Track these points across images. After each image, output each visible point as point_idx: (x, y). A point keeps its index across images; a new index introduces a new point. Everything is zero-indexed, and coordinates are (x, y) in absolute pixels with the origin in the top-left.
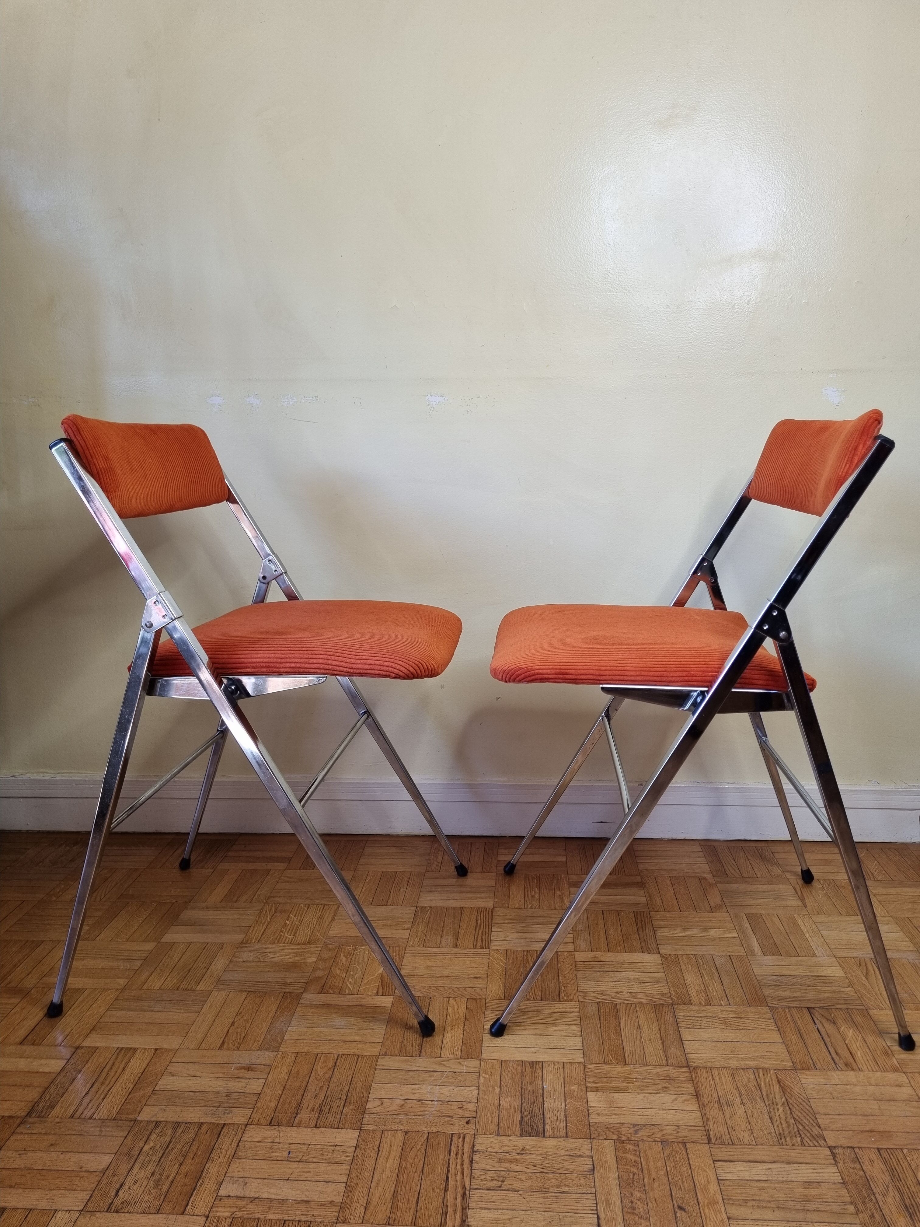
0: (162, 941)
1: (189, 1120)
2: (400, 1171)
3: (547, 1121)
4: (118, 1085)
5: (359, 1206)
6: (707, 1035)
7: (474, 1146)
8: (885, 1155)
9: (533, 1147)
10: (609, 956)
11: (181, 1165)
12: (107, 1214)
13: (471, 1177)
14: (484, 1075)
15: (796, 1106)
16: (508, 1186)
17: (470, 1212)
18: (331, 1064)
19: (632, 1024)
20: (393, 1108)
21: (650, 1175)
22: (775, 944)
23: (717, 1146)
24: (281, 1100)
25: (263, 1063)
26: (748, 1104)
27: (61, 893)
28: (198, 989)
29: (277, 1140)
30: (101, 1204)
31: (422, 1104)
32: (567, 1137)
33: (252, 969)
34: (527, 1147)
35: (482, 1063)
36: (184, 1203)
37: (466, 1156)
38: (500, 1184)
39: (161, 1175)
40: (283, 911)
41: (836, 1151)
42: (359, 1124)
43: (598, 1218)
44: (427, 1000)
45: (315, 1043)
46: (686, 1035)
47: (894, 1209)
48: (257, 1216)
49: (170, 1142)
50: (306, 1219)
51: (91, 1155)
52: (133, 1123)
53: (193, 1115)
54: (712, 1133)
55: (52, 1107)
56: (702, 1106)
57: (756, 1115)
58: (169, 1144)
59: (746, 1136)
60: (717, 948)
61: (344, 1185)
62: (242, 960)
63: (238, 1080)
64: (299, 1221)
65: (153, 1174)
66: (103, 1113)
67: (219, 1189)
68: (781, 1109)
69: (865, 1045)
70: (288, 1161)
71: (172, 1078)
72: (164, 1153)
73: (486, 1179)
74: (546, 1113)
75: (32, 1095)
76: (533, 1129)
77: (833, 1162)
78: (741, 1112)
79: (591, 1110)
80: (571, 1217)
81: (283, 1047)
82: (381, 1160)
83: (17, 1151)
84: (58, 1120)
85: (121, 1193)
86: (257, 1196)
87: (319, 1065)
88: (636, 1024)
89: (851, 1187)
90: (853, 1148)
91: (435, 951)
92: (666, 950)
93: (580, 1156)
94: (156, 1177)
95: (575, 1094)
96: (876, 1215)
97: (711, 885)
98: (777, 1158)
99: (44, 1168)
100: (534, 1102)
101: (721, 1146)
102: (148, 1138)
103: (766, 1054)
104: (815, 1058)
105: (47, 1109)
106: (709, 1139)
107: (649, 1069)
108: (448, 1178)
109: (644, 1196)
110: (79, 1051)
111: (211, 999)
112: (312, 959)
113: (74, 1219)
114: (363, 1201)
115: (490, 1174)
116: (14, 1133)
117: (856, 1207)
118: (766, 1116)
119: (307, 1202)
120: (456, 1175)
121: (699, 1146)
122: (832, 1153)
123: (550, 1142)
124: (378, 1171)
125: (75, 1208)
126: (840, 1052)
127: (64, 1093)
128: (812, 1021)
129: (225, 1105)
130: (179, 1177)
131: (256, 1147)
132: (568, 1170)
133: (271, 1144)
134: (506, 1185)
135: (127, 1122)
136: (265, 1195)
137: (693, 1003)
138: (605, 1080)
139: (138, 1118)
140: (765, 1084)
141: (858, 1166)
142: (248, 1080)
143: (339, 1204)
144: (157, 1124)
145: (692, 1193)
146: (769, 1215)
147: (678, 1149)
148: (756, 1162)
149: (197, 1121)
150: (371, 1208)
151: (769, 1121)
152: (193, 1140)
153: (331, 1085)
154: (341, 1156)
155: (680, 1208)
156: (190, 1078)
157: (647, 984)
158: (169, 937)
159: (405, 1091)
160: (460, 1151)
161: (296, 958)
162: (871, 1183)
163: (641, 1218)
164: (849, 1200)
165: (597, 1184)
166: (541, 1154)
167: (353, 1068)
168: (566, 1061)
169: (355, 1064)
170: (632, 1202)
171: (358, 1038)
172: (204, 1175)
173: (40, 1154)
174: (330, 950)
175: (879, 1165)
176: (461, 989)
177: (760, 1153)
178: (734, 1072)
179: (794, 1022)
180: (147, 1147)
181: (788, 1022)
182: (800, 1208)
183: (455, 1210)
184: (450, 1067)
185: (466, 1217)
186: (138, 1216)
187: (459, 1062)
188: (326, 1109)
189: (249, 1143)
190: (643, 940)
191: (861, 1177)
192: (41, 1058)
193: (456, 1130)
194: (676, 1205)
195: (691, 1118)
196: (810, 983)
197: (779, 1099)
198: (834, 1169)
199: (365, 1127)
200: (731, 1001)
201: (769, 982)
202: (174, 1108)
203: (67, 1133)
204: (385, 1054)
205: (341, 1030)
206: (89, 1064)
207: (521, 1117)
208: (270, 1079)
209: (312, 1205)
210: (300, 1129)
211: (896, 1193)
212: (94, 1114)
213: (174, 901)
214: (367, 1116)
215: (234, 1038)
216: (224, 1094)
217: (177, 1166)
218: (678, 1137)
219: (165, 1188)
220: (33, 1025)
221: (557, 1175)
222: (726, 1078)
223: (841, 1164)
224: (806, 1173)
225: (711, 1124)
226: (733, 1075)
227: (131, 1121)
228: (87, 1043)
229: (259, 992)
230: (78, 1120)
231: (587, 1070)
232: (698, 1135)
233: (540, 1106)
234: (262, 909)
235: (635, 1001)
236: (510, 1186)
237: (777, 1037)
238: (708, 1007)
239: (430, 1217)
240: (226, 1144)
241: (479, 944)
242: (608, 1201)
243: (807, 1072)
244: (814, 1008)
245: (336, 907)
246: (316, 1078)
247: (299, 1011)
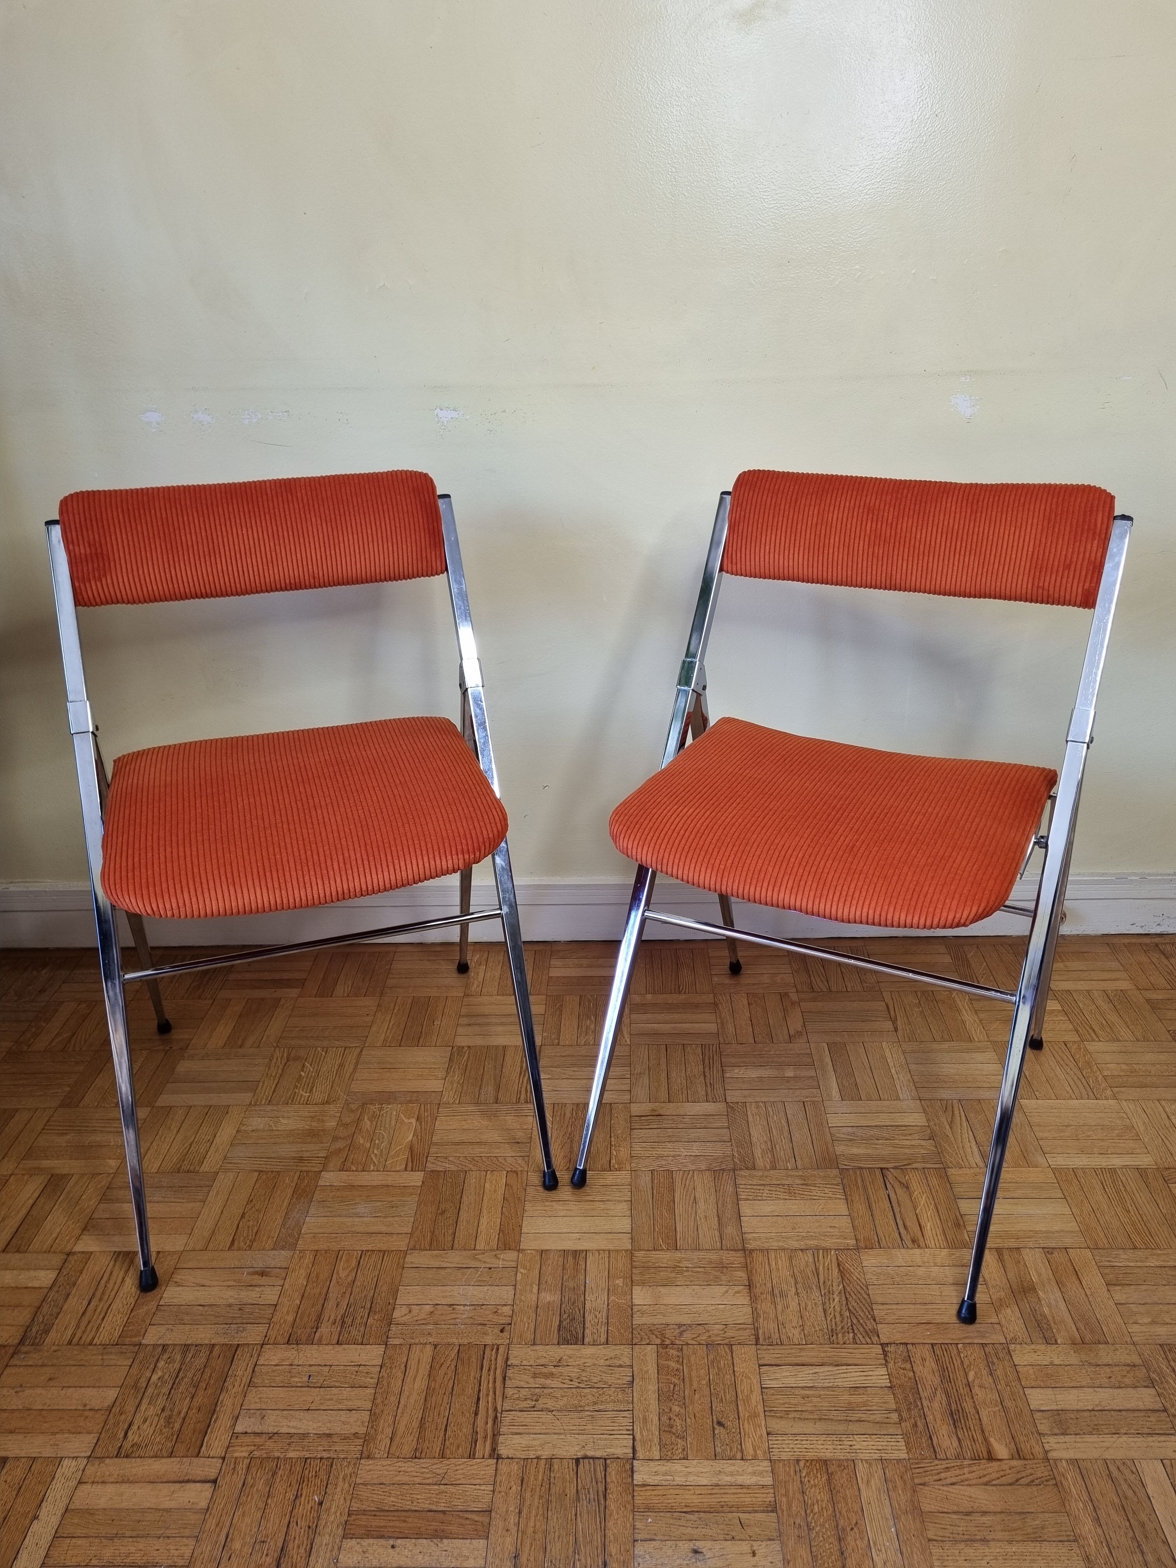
0: (157, 1104)
1: (199, 1342)
2: (429, 1392)
3: (588, 1324)
4: (118, 1301)
5: (383, 1437)
6: (767, 1207)
7: (507, 1359)
8: (938, 1352)
9: (571, 1358)
10: (669, 1109)
11: (192, 1397)
12: (116, 1460)
13: (504, 1397)
14: (522, 1270)
15: (852, 1294)
16: (542, 1406)
17: (501, 1439)
18: (354, 1263)
19: (688, 1198)
20: (422, 1316)
21: (691, 1385)
22: (856, 1085)
23: (765, 1347)
24: (300, 1312)
25: (279, 1265)
26: (803, 1294)
27: (32, 1040)
28: (201, 1170)
29: (296, 1362)
30: (110, 1449)
31: (454, 1309)
32: (607, 1344)
33: (263, 1141)
34: (564, 1358)
35: (521, 1255)
36: (199, 1442)
37: (498, 1372)
38: (534, 1403)
39: (171, 1410)
40: (297, 1059)
41: (888, 1349)
42: (384, 1338)
43: (634, 1439)
44: (462, 1175)
45: (336, 1237)
46: (746, 1209)
47: (938, 1416)
48: (277, 1454)
49: (180, 1370)
50: (328, 1456)
51: (95, 1390)
52: (137, 1347)
53: (204, 1335)
54: (761, 1331)
55: (47, 1332)
56: (753, 1299)
57: (809, 1308)
58: (179, 1372)
59: (796, 1334)
60: (791, 1091)
61: (369, 1413)
62: (250, 1128)
63: (251, 1288)
64: (321, 1458)
65: (163, 1410)
66: (103, 1337)
67: (234, 1425)
68: (837, 1300)
69: (936, 1214)
70: (308, 1386)
71: (178, 1289)
72: (174, 1383)
73: (518, 1399)
74: (586, 1315)
75: (23, 1316)
76: (572, 1335)
77: (884, 1362)
78: (793, 1304)
79: (635, 1309)
80: (605, 1439)
81: (301, 1245)
82: (408, 1380)
83: (13, 1388)
84: (55, 1348)
85: (130, 1433)
86: (275, 1431)
87: (341, 1265)
88: (692, 1198)
89: (898, 1391)
90: (906, 1344)
91: (472, 1108)
92: (733, 1096)
93: (620, 1366)
94: (167, 1413)
95: (620, 1290)
96: (919, 1424)
97: (793, 1003)
98: (826, 1360)
99: (45, 1408)
100: (574, 1302)
101: (769, 1347)
102: (155, 1366)
103: (829, 1230)
104: (881, 1234)
105: (41, 1334)
106: (757, 1339)
107: (702, 1254)
108: (478, 1399)
109: (683, 1411)
110: (71, 1257)
111: (217, 1184)
112: (331, 1124)
113: (82, 1467)
114: (389, 1431)
115: (524, 1392)
116: (7, 1366)
117: (900, 1415)
118: (820, 1309)
119: (329, 1435)
120: (488, 1395)
121: (746, 1349)
122: (884, 1351)
123: (588, 1351)
124: (406, 1393)
125: (82, 1455)
126: (908, 1224)
127: (58, 1314)
128: (883, 1186)
129: (239, 1321)
130: (191, 1413)
131: (273, 1371)
132: (606, 1383)
133: (290, 1367)
134: (540, 1405)
135: (131, 1347)
136: (284, 1430)
137: (757, 1167)
138: (653, 1270)
139: (144, 1342)
140: (824, 1268)
141: (908, 1366)
142: (262, 1288)
143: (363, 1436)
144: (165, 1347)
145: (733, 1406)
146: (809, 1428)
147: (723, 1353)
148: (803, 1365)
149: (207, 1342)
150: (397, 1439)
151: (823, 1314)
152: (205, 1366)
153: (354, 1289)
154: (365, 1378)
155: (720, 1424)
156: (198, 1288)
157: (708, 1144)
158: (164, 1100)
159: (436, 1294)
160: (493, 1366)
161: (313, 1124)
162: (919, 1386)
163: (677, 1437)
164: (894, 1407)
165: (635, 1400)
166: (579, 1365)
167: (379, 1267)
168: (612, 1248)
169: (380, 1262)
170: (670, 1419)
171: (384, 1229)
172: (218, 1409)
173: (39, 1391)
174: (352, 1111)
175: (931, 1363)
176: (500, 1159)
177: (809, 1355)
178: (792, 1253)
179: (865, 1188)
180: (155, 1378)
181: (858, 1188)
182: (842, 1418)
183: (486, 1437)
184: (485, 1262)
185: (497, 1444)
186: (150, 1461)
187: (496, 1255)
188: (349, 1321)
189: (265, 1367)
190: (708, 1084)
191: (910, 1379)
192: (29, 1269)
193: (489, 1340)
194: (715, 1420)
195: (740, 1314)
196: (887, 1136)
197: (837, 1288)
198: (883, 1371)
199: (392, 1341)
200: (799, 1162)
201: (843, 1136)
202: (183, 1326)
203: (66, 1363)
204: (414, 1249)
205: (365, 1219)
206: (84, 1275)
207: (560, 1321)
208: (286, 1286)
209: (335, 1439)
210: (321, 1347)
211: (944, 1398)
212: (93, 1339)
213: (168, 1048)
214: (393, 1327)
215: (245, 1235)
216: (236, 1308)
217: (188, 1399)
218: (724, 1338)
219: (177, 1426)
220: (17, 1225)
221: (594, 1390)
222: (783, 1262)
223: (891, 1365)
224: (852, 1376)
225: (761, 1320)
226: (791, 1258)
227: (135, 1345)
228: (78, 1248)
229: (272, 1172)
230: (77, 1347)
231: (635, 1259)
232: (746, 1334)
233: (581, 1306)
234: (272, 1056)
235: (693, 1168)
236: (545, 1406)
237: (843, 1208)
238: (772, 1172)
239: (458, 1447)
240: (241, 1370)
241: (523, 1096)
242: (645, 1419)
243: (870, 1252)
244: (887, 1169)
245: (358, 1050)
246: (338, 1283)
247: (317, 1196)
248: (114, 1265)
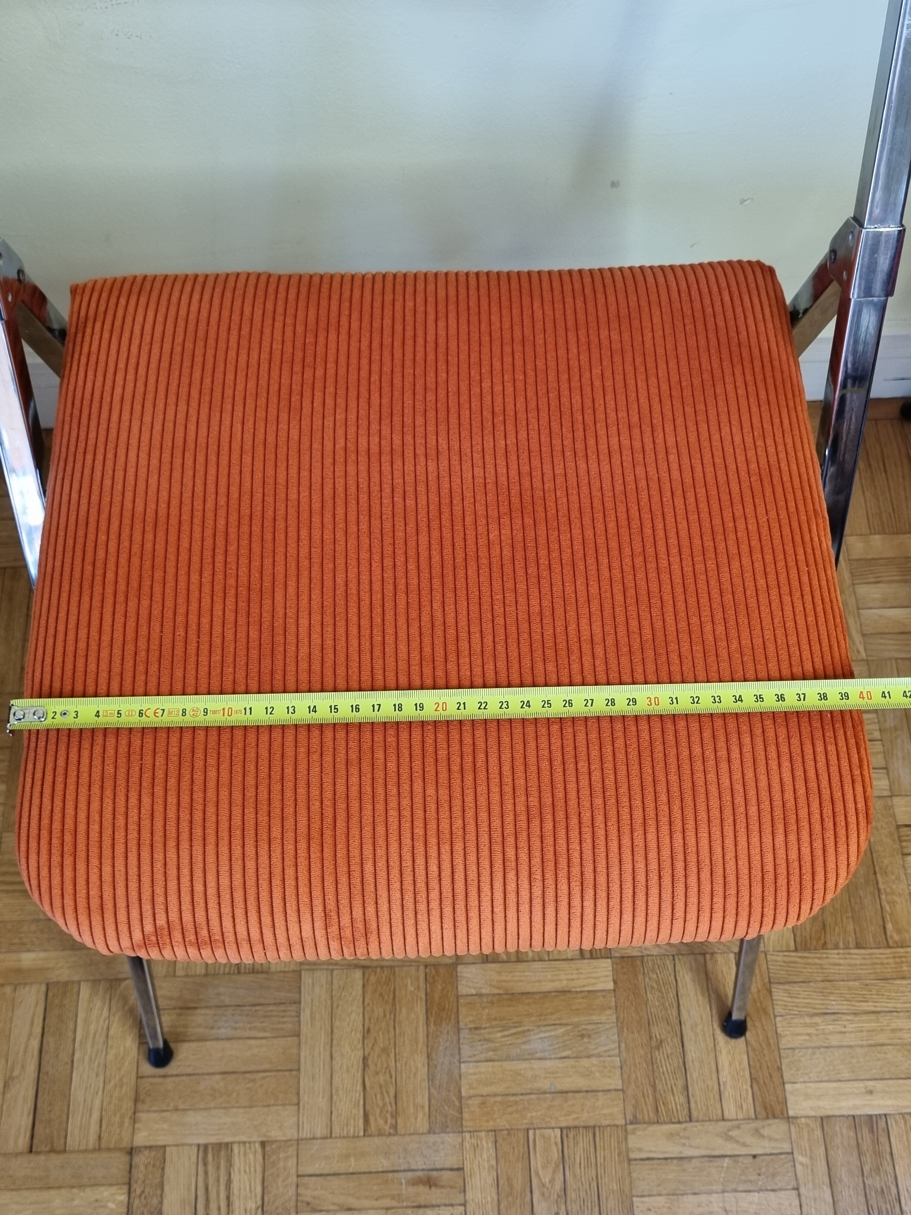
14: (801, 1159)
18: (555, 1154)
25: (447, 1163)
35: (792, 1128)
45: (516, 1103)
87: (538, 1158)
110: (135, 1159)
142: (437, 1210)
167: (593, 1161)
169: (592, 1149)
184: (744, 1145)
187: (757, 1130)
204: (635, 1121)
205: (548, 1064)
215: (380, 1103)
246: (543, 1194)
247: (466, 1018)
248: (206, 1173)
